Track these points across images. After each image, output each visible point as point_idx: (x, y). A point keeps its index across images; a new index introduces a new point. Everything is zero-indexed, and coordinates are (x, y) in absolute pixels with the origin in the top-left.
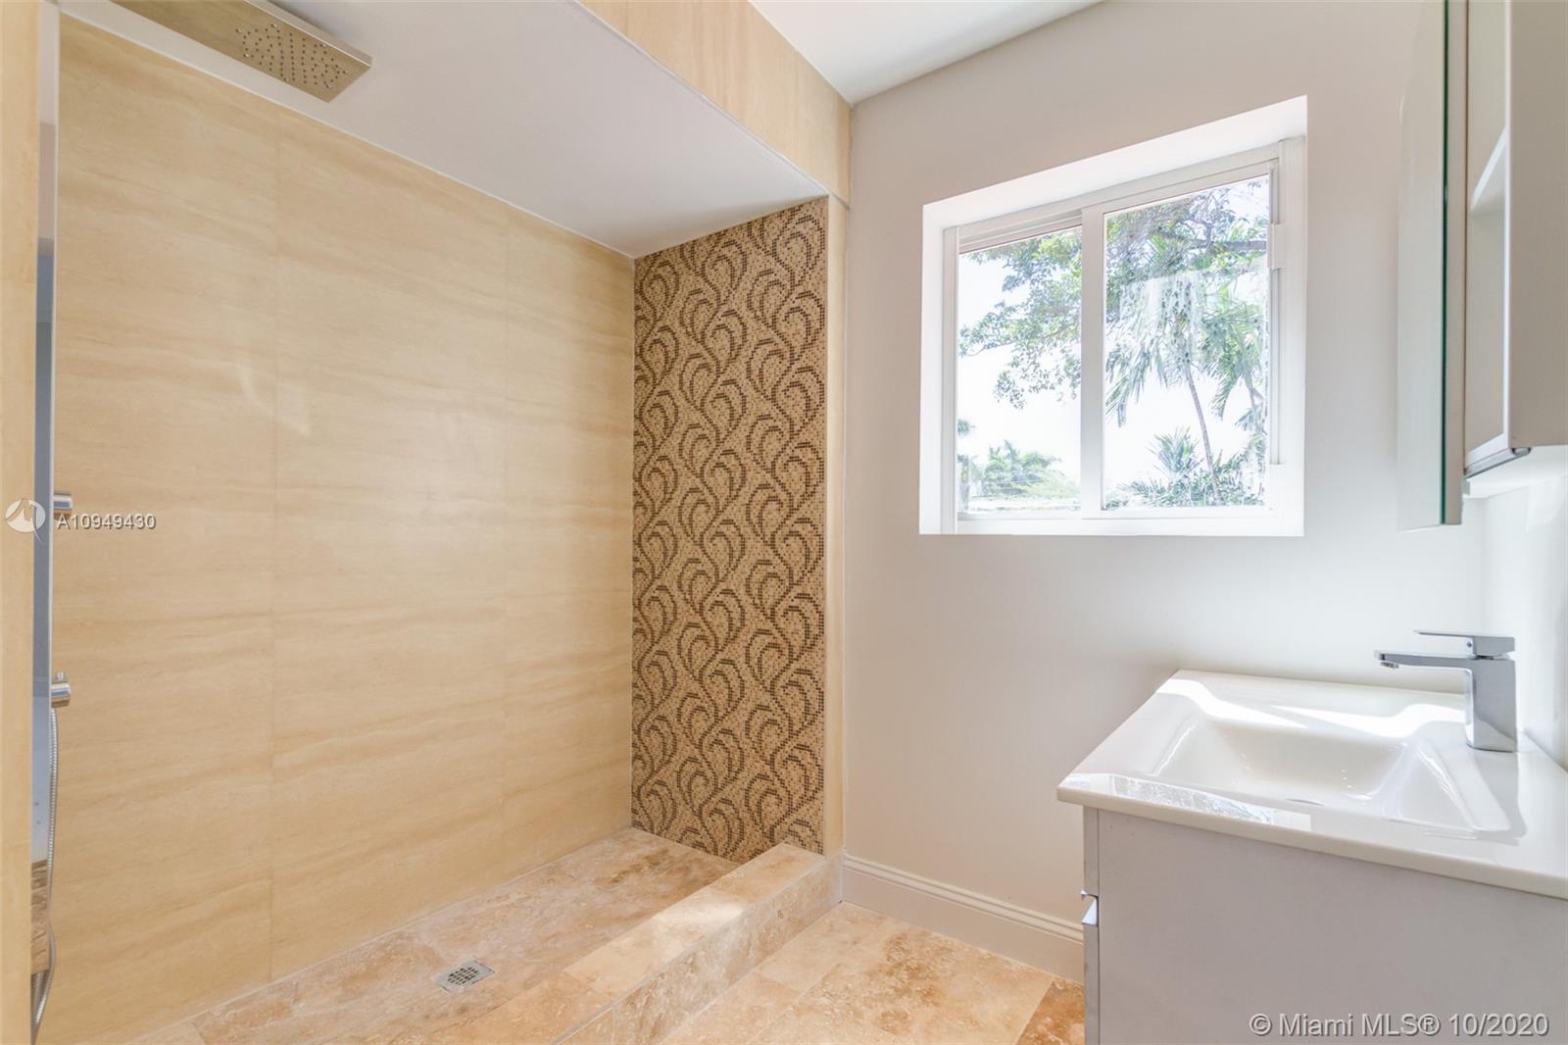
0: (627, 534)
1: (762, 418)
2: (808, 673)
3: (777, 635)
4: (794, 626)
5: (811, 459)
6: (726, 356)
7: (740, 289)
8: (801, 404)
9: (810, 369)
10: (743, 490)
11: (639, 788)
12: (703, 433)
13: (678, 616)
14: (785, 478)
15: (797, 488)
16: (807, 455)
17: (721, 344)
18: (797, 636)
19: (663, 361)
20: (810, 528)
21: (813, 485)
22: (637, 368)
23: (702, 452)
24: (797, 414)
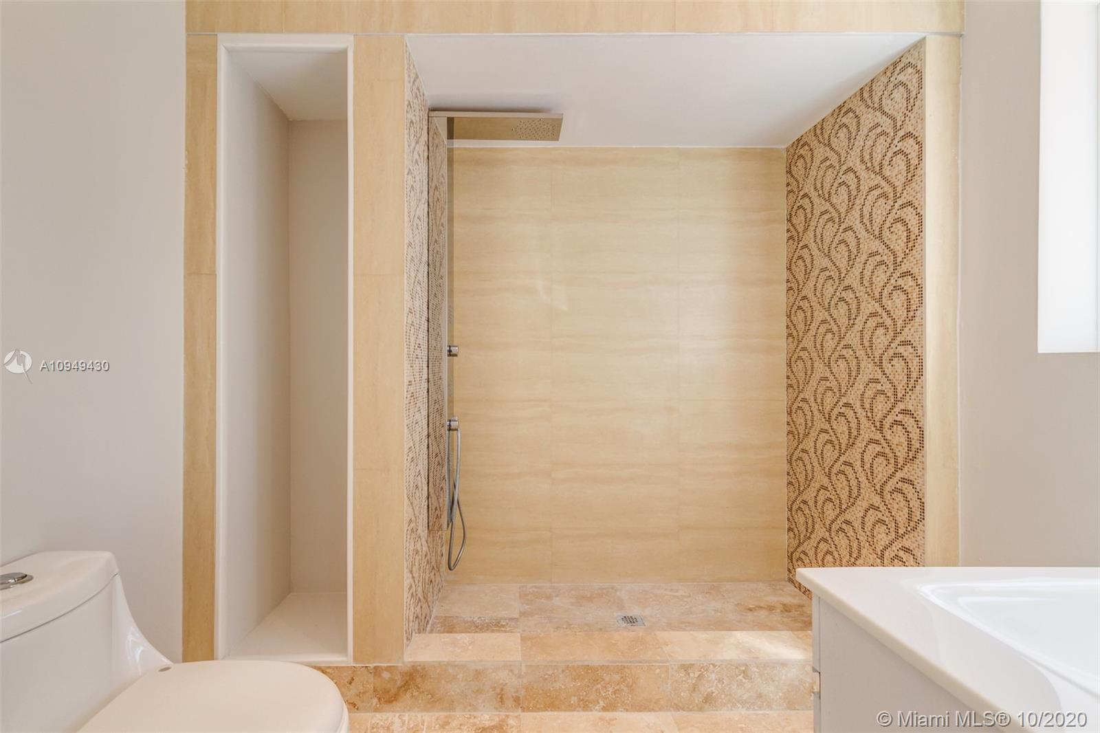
0: (782, 358)
1: (872, 255)
2: (910, 482)
3: (885, 445)
4: (898, 438)
5: (912, 286)
6: (846, 207)
7: (855, 148)
8: (903, 237)
9: (910, 204)
10: (858, 318)
11: (792, 553)
12: (830, 274)
13: (815, 423)
14: (890, 306)
15: (900, 313)
16: (908, 283)
17: (841, 198)
18: (900, 448)
19: (803, 222)
20: (911, 350)
21: (914, 310)
22: (788, 231)
23: (829, 290)
24: (899, 247)
